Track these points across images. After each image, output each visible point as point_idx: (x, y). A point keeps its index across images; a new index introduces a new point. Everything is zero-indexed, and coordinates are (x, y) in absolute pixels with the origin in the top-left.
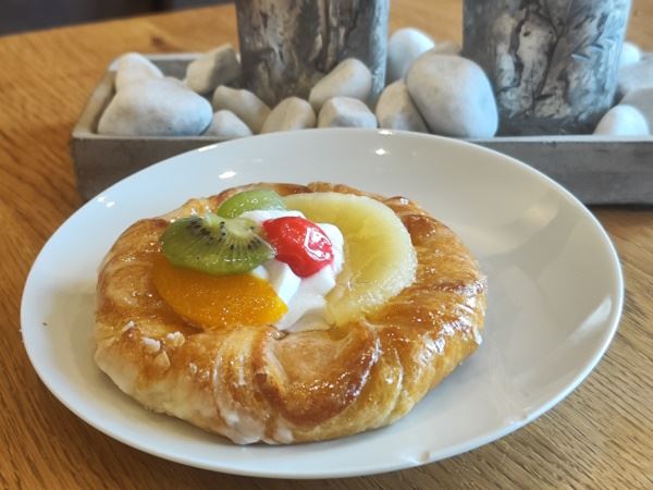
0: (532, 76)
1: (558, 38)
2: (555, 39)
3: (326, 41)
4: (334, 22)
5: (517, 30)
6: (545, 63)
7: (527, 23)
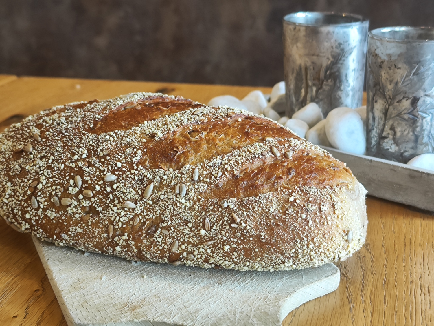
0: (378, 125)
1: (389, 106)
2: (387, 106)
3: (306, 93)
4: (310, 83)
5: (373, 99)
6: (383, 119)
7: (376, 96)
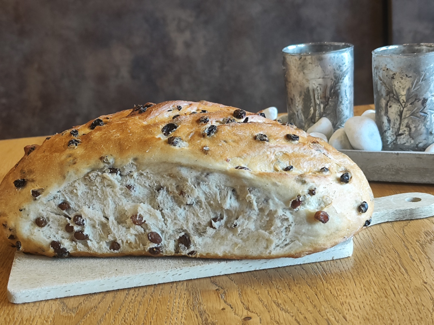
0: (394, 125)
1: (403, 108)
3: (315, 110)
4: (318, 102)
5: (387, 105)
6: (399, 119)
7: (390, 102)
